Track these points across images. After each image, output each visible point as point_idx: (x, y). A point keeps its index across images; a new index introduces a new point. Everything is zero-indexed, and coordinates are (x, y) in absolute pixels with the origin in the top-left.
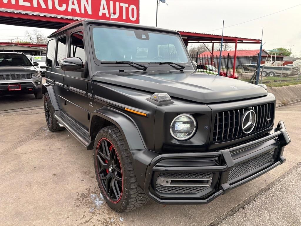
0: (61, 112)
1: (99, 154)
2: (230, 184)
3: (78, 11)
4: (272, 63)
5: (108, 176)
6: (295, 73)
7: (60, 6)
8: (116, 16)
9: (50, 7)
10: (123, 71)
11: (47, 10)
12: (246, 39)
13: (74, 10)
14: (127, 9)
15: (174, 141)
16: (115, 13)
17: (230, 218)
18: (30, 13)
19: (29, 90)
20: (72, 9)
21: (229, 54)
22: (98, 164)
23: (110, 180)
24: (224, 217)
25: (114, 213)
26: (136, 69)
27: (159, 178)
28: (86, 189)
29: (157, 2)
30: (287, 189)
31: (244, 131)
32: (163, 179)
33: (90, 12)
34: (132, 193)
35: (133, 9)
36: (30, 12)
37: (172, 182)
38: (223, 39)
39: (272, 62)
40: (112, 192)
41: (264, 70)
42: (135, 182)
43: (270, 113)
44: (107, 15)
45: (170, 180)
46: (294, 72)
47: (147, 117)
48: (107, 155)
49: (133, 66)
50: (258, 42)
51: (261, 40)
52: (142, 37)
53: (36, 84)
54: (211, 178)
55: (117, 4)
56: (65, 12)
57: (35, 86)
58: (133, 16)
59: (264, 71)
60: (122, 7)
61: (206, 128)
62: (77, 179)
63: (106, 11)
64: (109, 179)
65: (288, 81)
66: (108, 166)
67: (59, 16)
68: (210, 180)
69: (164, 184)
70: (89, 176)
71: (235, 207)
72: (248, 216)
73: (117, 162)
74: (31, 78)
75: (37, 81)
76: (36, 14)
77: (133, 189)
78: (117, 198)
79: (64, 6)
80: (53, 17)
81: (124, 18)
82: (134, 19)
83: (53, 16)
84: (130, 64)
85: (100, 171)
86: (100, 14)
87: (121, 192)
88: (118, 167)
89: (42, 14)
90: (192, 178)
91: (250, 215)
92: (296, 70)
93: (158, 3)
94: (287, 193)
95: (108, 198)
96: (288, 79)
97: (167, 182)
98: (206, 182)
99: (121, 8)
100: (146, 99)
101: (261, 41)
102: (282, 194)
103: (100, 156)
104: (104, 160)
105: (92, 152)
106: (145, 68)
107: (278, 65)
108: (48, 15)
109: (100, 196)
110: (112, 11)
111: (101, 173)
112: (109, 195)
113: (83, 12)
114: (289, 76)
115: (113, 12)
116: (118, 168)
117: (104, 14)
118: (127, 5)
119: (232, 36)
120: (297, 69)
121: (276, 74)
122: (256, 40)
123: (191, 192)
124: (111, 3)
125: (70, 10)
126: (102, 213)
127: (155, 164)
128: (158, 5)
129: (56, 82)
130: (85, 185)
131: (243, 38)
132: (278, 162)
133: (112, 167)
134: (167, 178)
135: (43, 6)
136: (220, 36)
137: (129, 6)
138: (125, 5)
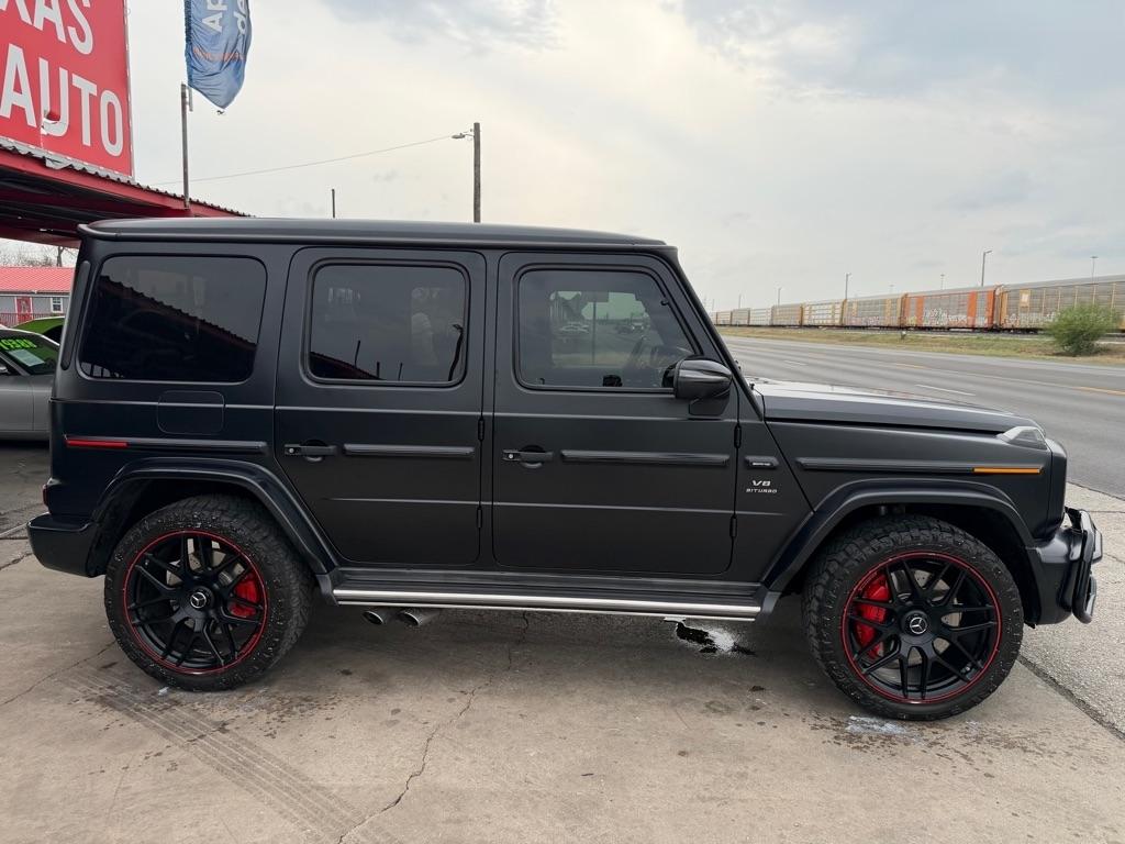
14: (95, 102)
29: (183, 96)
35: (111, 109)
44: (31, 121)
47: (1039, 474)
55: (63, 73)
58: (113, 140)
60: (80, 91)
63: (25, 100)
78: (967, 675)
81: (87, 141)
82: (116, 150)
86: (5, 111)
93: (187, 100)
99: (75, 93)
115: (48, 110)
118: (93, 89)
124: (44, 65)
128: (188, 107)
129: (348, 447)
137: (100, 92)
138: (87, 88)
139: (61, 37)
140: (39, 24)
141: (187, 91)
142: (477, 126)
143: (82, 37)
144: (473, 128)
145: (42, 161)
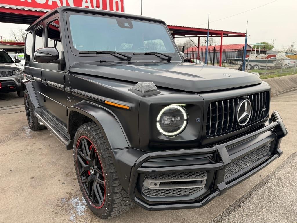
0: (41, 110)
1: (79, 154)
2: (227, 184)
3: (59, 4)
4: (257, 57)
5: (89, 178)
6: (278, 66)
8: (100, 9)
10: (105, 61)
12: (231, 32)
13: (54, 3)
15: (162, 138)
16: (98, 6)
19: (11, 87)
20: (52, 1)
21: (215, 47)
22: (78, 165)
23: (92, 183)
24: (219, 218)
25: (98, 219)
26: (119, 60)
27: (146, 180)
28: (67, 193)
30: (283, 183)
31: (239, 123)
32: (150, 181)
33: (72, 5)
34: (115, 198)
35: (117, 2)
36: (7, 5)
37: (161, 184)
38: (209, 32)
39: (256, 55)
40: (95, 196)
41: (250, 63)
42: (119, 186)
43: (266, 102)
45: (158, 182)
46: (278, 65)
47: (130, 110)
48: (87, 155)
49: (115, 56)
50: (243, 35)
51: (246, 33)
52: (125, 26)
53: (17, 82)
54: (205, 178)
57: (17, 83)
58: (117, 9)
59: (249, 65)
61: (197, 121)
62: (57, 181)
63: (89, 4)
64: (91, 181)
65: (273, 73)
66: (89, 167)
68: (204, 180)
69: (152, 187)
70: (71, 178)
71: (231, 206)
72: (245, 216)
73: (98, 163)
74: (12, 76)
75: (19, 79)
76: (14, 7)
77: (117, 193)
78: (100, 203)
80: (32, 11)
83: (33, 9)
84: (113, 54)
85: (81, 172)
87: (103, 196)
88: (100, 168)
89: (20, 8)
90: (184, 179)
91: (247, 214)
92: (279, 63)
94: (283, 187)
95: (90, 203)
96: (273, 71)
97: (156, 184)
98: (200, 182)
100: (129, 90)
101: (245, 35)
102: (278, 189)
103: (81, 157)
104: (85, 161)
105: (72, 152)
106: (129, 59)
107: (262, 58)
108: (27, 8)
109: (82, 201)
110: (95, 4)
111: (82, 175)
112: (92, 199)
113: (64, 5)
114: (273, 68)
115: (96, 6)
116: (99, 170)
117: (87, 7)
119: (217, 30)
120: (280, 62)
121: (260, 67)
122: (241, 33)
123: (183, 194)
125: (50, 3)
126: (84, 220)
127: (140, 165)
129: (35, 78)
130: (66, 189)
131: (228, 32)
132: (276, 156)
133: (94, 168)
134: (155, 180)
136: (206, 29)
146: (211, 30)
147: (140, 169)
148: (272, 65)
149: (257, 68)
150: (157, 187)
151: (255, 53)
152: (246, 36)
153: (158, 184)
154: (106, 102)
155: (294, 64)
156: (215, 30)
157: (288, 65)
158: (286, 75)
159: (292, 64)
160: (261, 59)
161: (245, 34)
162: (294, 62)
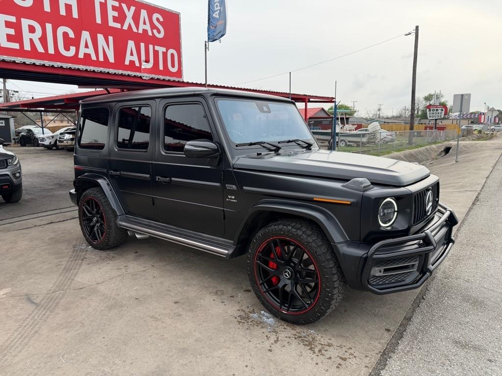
0: (127, 216)
2: (432, 266)
3: (94, 58)
4: (341, 128)
6: (371, 141)
7: (67, 49)
8: (150, 65)
9: (51, 51)
10: (260, 154)
11: (46, 56)
13: (87, 56)
14: (165, 54)
15: (382, 229)
16: (147, 61)
17: (418, 310)
18: (19, 60)
19: (4, 187)
20: (85, 53)
22: (259, 276)
25: (298, 327)
26: (268, 151)
27: (374, 267)
28: (239, 310)
31: (426, 213)
32: (377, 269)
33: (112, 60)
35: (172, 55)
36: (18, 58)
37: (385, 270)
39: (341, 126)
41: (342, 138)
43: (438, 192)
44: (137, 64)
46: (371, 139)
47: (351, 205)
49: (264, 147)
50: (330, 100)
51: (335, 98)
52: (264, 110)
53: (13, 177)
54: (418, 262)
55: (151, 47)
56: (75, 59)
57: (13, 180)
58: (173, 66)
59: (341, 141)
60: (158, 51)
61: (408, 211)
62: (212, 301)
63: (135, 58)
66: (279, 272)
67: (65, 65)
68: (416, 264)
69: (378, 274)
74: (6, 168)
76: (28, 61)
78: (307, 305)
79: (73, 49)
80: (56, 67)
81: (161, 68)
82: (174, 70)
86: (127, 63)
89: (38, 62)
92: (373, 137)
93: (207, 47)
97: (380, 271)
98: (414, 266)
99: (156, 53)
100: (343, 186)
101: (334, 100)
106: (278, 149)
107: (349, 130)
109: (264, 314)
110: (143, 58)
113: (101, 59)
114: (365, 144)
117: (132, 62)
118: (164, 49)
119: (300, 94)
120: (374, 135)
121: (348, 143)
122: (327, 98)
123: (399, 280)
124: (142, 45)
125: (81, 56)
127: (375, 253)
128: (207, 49)
130: (232, 307)
131: (310, 96)
132: (451, 244)
133: (290, 271)
134: (380, 267)
135: (40, 49)
136: (286, 93)
137: (167, 50)
138: (161, 50)
139: (150, 34)
140: (140, 31)
141: (207, 43)
142: (417, 28)
143: (159, 32)
144: (415, 28)
145: (141, 77)
146: (293, 94)
147: (375, 256)
148: (364, 140)
149: (344, 145)
150: (382, 274)
151: (339, 123)
152: (335, 102)
153: (382, 271)
154: (315, 199)
155: (390, 137)
156: (297, 95)
157: (384, 139)
158: (385, 154)
159: (389, 138)
160: (348, 132)
161: (333, 98)
162: (391, 136)
